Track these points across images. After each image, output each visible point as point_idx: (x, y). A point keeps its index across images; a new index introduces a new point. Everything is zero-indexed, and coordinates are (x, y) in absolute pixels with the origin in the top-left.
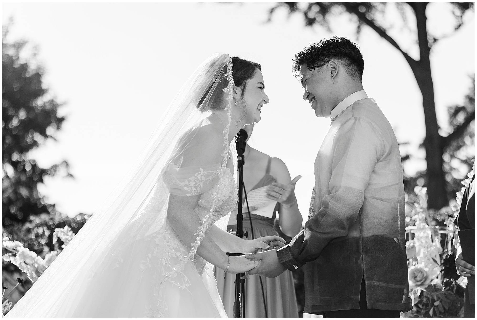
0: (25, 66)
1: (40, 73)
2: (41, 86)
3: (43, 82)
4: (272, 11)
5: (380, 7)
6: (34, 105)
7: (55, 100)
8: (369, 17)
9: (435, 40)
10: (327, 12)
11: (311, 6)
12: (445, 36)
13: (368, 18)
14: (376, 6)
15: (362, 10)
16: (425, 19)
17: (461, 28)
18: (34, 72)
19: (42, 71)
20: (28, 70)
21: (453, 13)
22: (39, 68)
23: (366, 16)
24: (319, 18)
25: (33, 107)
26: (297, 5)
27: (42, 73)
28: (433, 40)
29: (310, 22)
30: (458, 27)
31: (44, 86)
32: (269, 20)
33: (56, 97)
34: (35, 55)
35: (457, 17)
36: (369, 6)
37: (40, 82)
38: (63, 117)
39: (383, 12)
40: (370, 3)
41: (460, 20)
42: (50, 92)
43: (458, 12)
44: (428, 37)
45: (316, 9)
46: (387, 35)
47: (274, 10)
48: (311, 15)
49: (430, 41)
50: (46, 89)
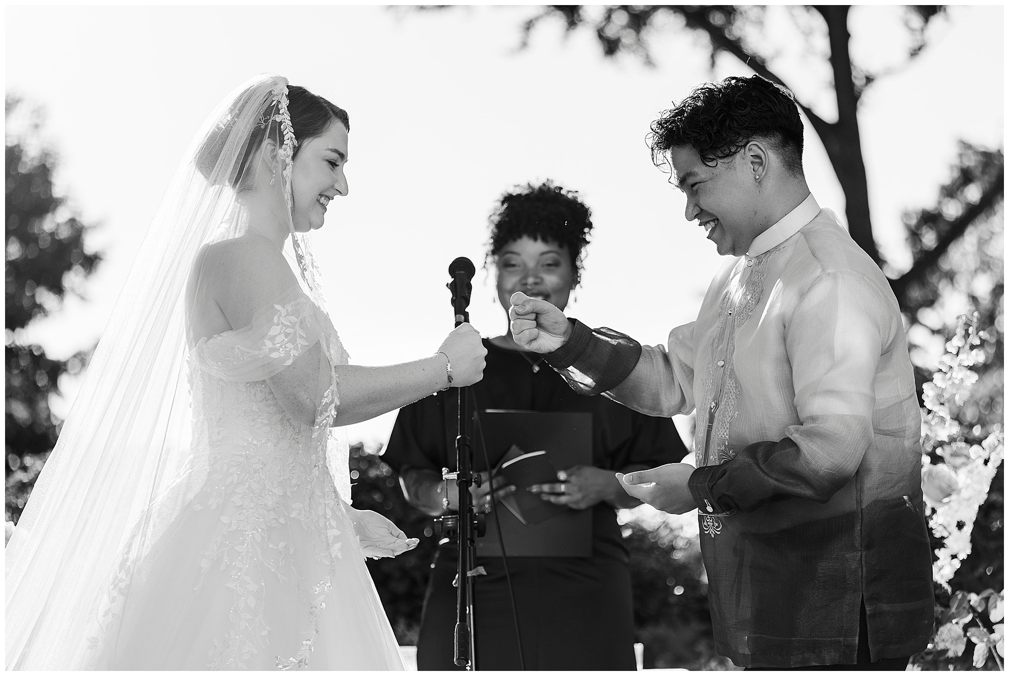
0: (16, 149)
1: (48, 166)
2: (51, 191)
3: (54, 185)
4: (529, 25)
5: (753, 14)
6: (36, 231)
7: (78, 219)
8: (730, 35)
9: (869, 80)
10: (645, 24)
11: (610, 12)
12: (889, 71)
13: (727, 36)
14: (745, 12)
15: (717, 19)
16: (847, 36)
17: (923, 54)
18: (36, 163)
19: (51, 160)
20: (24, 159)
21: (907, 24)
22: (46, 155)
23: (724, 32)
24: (628, 38)
25: (34, 234)
26: (581, 12)
27: (53, 164)
28: (864, 81)
29: (611, 47)
30: (915, 52)
31: (57, 191)
32: (524, 44)
33: (80, 214)
34: (36, 126)
35: (912, 30)
36: (729, 11)
37: (48, 184)
38: (97, 252)
39: (760, 23)
40: (732, 6)
41: (919, 37)
42: (70, 203)
43: (916, 21)
44: (854, 73)
45: (621, 19)
46: (769, 72)
47: (533, 25)
48: (611, 32)
49: (858, 81)
50: (60, 199)
